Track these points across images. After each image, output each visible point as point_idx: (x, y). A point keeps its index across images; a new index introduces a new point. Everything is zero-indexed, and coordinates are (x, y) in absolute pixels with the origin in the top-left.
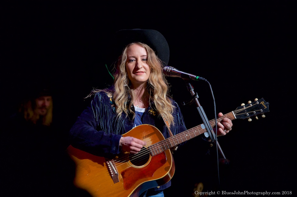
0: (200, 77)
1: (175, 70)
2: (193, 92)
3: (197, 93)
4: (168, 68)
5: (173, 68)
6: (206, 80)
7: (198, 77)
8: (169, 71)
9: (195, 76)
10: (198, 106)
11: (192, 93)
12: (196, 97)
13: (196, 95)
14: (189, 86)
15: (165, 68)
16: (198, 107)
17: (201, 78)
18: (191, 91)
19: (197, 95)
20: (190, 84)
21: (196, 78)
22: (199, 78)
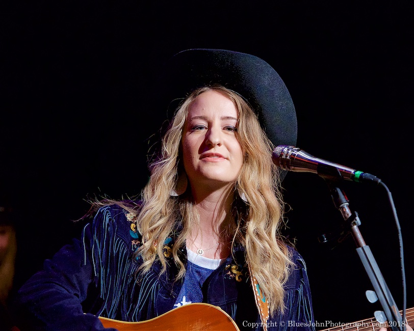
0: (365, 172)
1: (302, 154)
2: (348, 211)
3: (357, 214)
4: (285, 150)
5: (298, 151)
6: (379, 181)
7: (358, 173)
8: (288, 158)
9: (352, 171)
10: (359, 245)
11: (344, 212)
12: (355, 224)
13: (353, 217)
14: (337, 195)
15: (278, 149)
16: (360, 248)
17: (368, 175)
18: (343, 208)
19: (357, 218)
20: (339, 190)
21: (353, 176)
22: (361, 176)
